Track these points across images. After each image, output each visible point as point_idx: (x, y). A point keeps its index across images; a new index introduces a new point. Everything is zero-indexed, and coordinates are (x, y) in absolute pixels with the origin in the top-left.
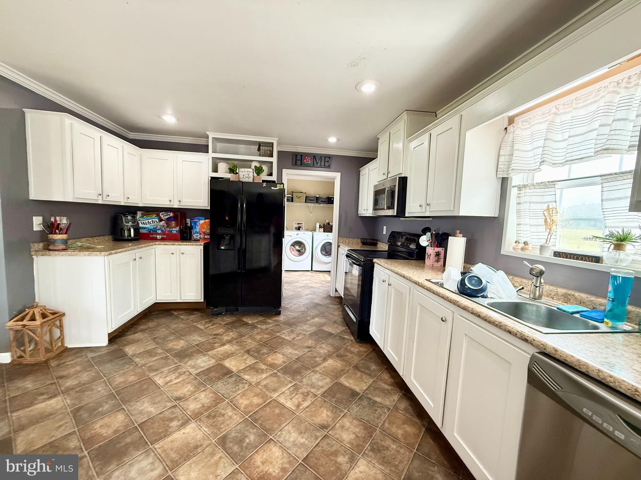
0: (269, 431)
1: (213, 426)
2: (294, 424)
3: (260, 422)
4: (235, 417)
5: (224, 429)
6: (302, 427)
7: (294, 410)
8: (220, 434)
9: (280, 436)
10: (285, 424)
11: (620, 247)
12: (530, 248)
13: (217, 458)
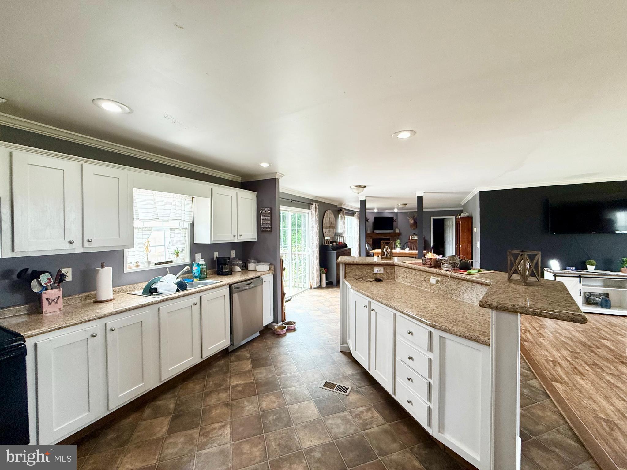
0: (258, 418)
1: (290, 438)
2: (240, 414)
3: (259, 426)
4: (272, 438)
5: (284, 432)
6: (238, 410)
7: (230, 425)
8: (288, 429)
9: (255, 411)
10: (246, 417)
11: (178, 255)
12: (140, 265)
13: (296, 415)
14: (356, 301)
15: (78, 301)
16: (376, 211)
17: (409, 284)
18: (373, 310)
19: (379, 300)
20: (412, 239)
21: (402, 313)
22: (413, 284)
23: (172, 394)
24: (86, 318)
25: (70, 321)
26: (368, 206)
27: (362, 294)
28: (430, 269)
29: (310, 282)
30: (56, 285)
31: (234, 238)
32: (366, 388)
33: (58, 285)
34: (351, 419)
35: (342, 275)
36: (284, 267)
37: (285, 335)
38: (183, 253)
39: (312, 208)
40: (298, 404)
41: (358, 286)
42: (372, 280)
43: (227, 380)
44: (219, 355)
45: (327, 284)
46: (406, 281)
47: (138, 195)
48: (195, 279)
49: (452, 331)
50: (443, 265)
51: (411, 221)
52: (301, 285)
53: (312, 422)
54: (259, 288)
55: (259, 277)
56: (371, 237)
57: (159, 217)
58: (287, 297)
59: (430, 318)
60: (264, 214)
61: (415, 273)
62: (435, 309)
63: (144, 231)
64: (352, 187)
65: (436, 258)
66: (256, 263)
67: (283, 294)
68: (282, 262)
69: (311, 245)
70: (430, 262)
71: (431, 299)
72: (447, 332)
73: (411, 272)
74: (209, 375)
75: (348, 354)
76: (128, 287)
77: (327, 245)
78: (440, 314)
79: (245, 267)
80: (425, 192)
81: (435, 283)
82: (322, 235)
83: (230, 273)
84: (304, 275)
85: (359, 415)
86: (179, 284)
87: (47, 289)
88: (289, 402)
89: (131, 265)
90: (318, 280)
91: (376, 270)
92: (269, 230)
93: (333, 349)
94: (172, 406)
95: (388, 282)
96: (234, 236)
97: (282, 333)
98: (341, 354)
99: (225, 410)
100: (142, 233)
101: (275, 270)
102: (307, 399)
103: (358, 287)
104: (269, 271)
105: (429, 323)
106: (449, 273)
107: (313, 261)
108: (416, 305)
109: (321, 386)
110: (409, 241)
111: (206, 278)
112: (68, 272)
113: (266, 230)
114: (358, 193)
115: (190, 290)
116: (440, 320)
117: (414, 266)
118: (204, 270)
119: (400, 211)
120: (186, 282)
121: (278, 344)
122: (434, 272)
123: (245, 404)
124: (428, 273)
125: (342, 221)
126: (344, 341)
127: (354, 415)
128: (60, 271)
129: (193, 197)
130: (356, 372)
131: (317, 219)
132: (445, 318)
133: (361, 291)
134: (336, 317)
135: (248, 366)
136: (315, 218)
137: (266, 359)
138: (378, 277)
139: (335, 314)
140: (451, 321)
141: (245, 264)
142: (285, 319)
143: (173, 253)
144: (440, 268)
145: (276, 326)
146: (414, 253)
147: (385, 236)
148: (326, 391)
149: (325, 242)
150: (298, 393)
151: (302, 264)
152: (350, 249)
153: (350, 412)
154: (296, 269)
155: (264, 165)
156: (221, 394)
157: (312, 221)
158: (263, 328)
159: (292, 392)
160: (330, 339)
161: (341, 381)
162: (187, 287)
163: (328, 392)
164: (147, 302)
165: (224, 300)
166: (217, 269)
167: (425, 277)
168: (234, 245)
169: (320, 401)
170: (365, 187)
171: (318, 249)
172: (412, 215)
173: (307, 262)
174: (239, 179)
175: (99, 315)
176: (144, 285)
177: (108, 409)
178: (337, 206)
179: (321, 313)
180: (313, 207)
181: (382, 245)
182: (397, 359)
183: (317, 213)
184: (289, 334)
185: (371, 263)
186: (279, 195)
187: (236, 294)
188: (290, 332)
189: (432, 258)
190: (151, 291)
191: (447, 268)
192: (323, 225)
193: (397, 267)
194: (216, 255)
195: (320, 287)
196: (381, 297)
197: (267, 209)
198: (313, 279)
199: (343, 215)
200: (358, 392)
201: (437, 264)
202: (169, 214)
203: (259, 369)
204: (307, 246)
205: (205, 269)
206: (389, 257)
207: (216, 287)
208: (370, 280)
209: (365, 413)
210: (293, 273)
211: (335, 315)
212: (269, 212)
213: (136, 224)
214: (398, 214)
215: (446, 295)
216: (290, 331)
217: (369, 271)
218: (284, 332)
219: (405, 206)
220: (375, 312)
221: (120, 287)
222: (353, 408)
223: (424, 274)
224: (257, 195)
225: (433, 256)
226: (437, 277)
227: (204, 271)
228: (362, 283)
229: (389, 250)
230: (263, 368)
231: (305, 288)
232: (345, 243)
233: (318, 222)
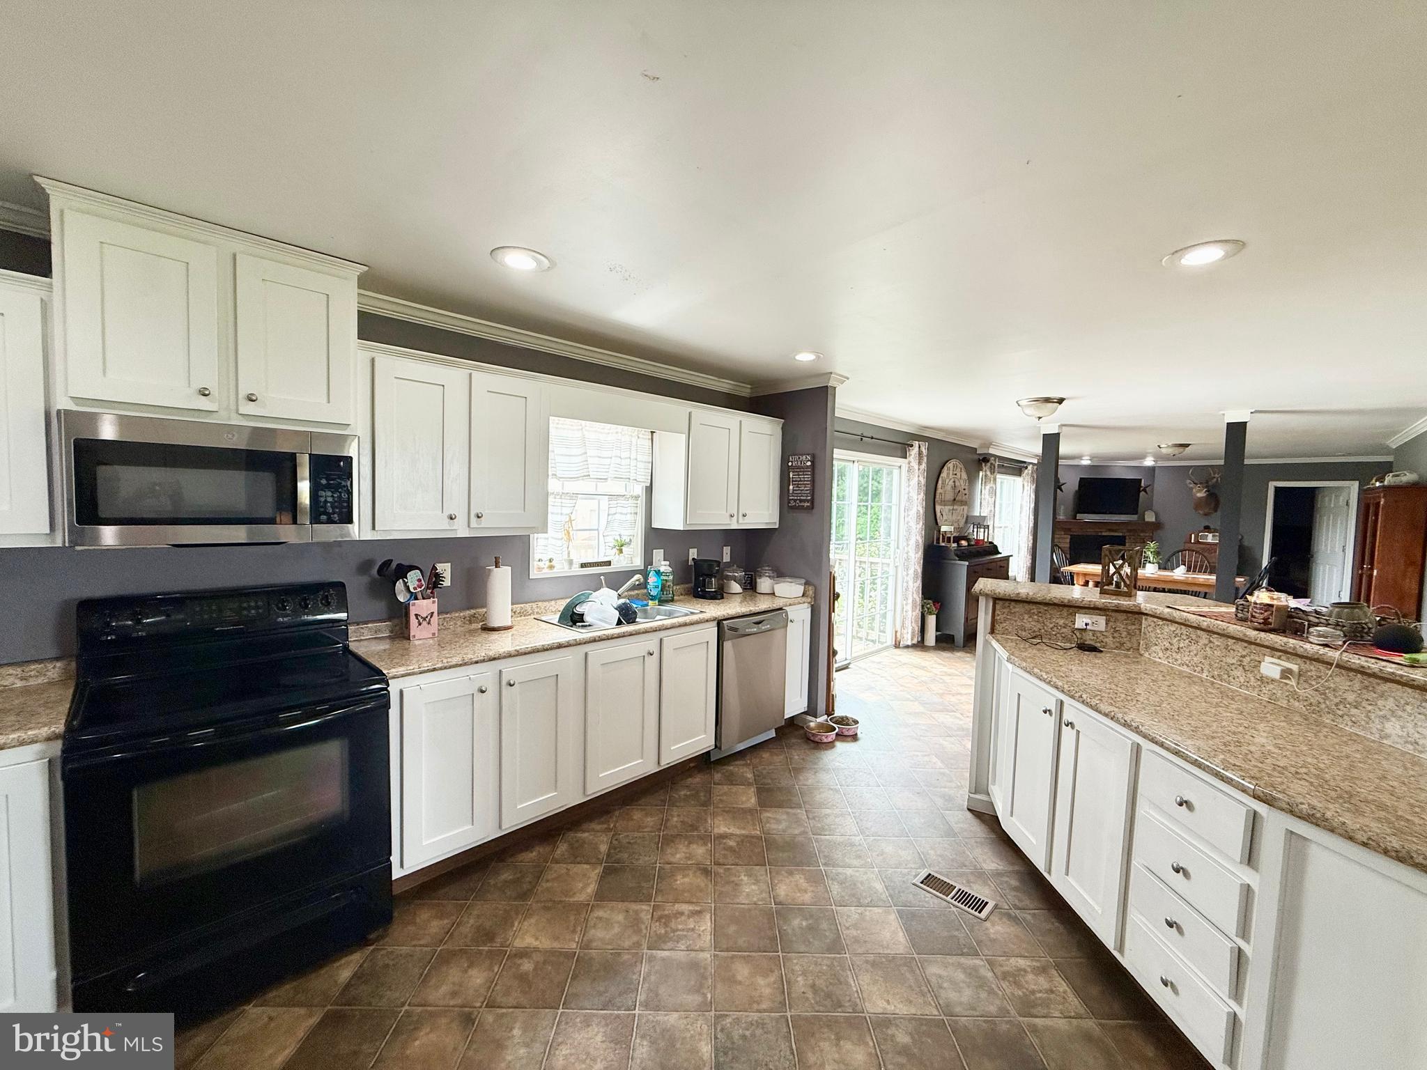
0: (769, 915)
1: (839, 980)
2: (732, 897)
3: (769, 933)
4: (797, 968)
5: (825, 962)
6: (728, 888)
7: (711, 913)
8: (834, 958)
9: (763, 899)
10: (743, 906)
11: (621, 551)
12: (556, 565)
13: (854, 933)
14: (1019, 695)
15: (459, 623)
16: (1086, 462)
17: (1185, 668)
18: (1068, 724)
19: (1089, 700)
20: (1197, 542)
21: (1162, 745)
22: (1198, 669)
23: (603, 823)
24: (470, 656)
25: (449, 660)
26: (1064, 449)
27: (1040, 678)
28: (1263, 635)
29: (896, 632)
30: (429, 591)
31: (731, 520)
32: (1033, 914)
33: (432, 593)
34: (991, 979)
35: (985, 624)
36: (837, 590)
37: (833, 747)
38: (631, 546)
39: (910, 455)
40: (860, 910)
41: (1030, 657)
42: (1068, 645)
43: (706, 820)
44: (692, 765)
45: (938, 639)
46: (1176, 660)
47: (557, 428)
48: (650, 602)
49: (1335, 825)
50: (1311, 630)
51: (1200, 491)
52: (874, 635)
53: (892, 959)
54: (778, 633)
55: (781, 609)
56: (1067, 530)
57: (590, 473)
58: (839, 660)
59: (1258, 775)
60: (798, 469)
61: (1210, 642)
62: (1274, 750)
63: (563, 501)
64: (1023, 403)
65: (1288, 607)
66: (773, 577)
67: (832, 653)
68: (833, 579)
69: (902, 543)
70: (1262, 616)
71: (1262, 719)
72: (1318, 825)
73: (1194, 637)
74: (673, 804)
75: (989, 820)
76: (534, 605)
77: (943, 544)
78: (1293, 770)
79: (751, 584)
80: (1256, 412)
81: (1277, 676)
82: (932, 520)
83: (719, 595)
84: (882, 612)
85: (1014, 976)
86: (623, 609)
87: (416, 599)
88: (837, 898)
89: (541, 564)
90: (917, 628)
91: (1081, 621)
92: (806, 504)
93: (949, 799)
94: (604, 848)
95: (1118, 655)
96: (731, 516)
97: (825, 740)
98: (969, 815)
99: (700, 881)
100: (560, 504)
101: (816, 597)
102: (880, 904)
103: (1029, 660)
104: (804, 599)
105: (1253, 787)
106: (1334, 655)
107: (907, 583)
108: (1207, 732)
109: (917, 881)
110: (1188, 546)
111: (672, 600)
112: (445, 569)
113: (802, 504)
114: (1040, 418)
115: (642, 624)
116: (1292, 786)
117: (1205, 622)
118: (668, 584)
119: (1160, 464)
120: (635, 606)
121: (815, 764)
122: (1277, 646)
123: (742, 880)
124: (1253, 646)
125: (988, 487)
126: (980, 785)
127: (998, 970)
128: (434, 568)
129: (652, 432)
130: (1011, 868)
131: (923, 481)
132: (1311, 783)
133: (1036, 670)
134: (961, 723)
135: (749, 799)
136: (916, 479)
137: (789, 791)
138: (1089, 639)
139: (958, 715)
140: (1333, 794)
141: (751, 578)
142: (833, 710)
143: (612, 545)
144: (1301, 636)
145: (813, 723)
146: (1201, 581)
147: (1110, 530)
148: (928, 895)
149: (938, 539)
150: (859, 885)
151: (878, 586)
152: (1007, 559)
153: (990, 963)
154: (863, 598)
155: (805, 357)
156: (694, 846)
157: (909, 486)
158: (783, 724)
159: (846, 878)
160: (944, 774)
161: (968, 882)
162: (636, 618)
163: (930, 900)
164: (567, 640)
165: (705, 651)
166: (693, 585)
167: (1243, 657)
168: (729, 536)
169: (913, 915)
170: (1061, 401)
171: (920, 554)
172: (1203, 474)
173: (891, 582)
174: (745, 391)
175: (491, 654)
176: (562, 604)
177: (500, 827)
178: (976, 449)
179: (921, 709)
180: (914, 452)
181: (1106, 555)
182: (1134, 862)
183: (924, 466)
184: (840, 746)
185: (1069, 601)
186: (833, 425)
187: (730, 641)
188: (843, 741)
189: (1272, 606)
190: (573, 618)
191: (1326, 637)
192: (937, 497)
193: (1150, 619)
194: (694, 553)
195: (920, 645)
196: (1097, 696)
197: (804, 457)
198: (903, 626)
199: (993, 472)
200: (1014, 919)
201: (1292, 624)
202: (607, 467)
203: (774, 809)
204: (893, 545)
205: (671, 584)
206: (1125, 589)
207: (692, 624)
208: (1062, 644)
209: (1030, 977)
210: (857, 605)
211: (958, 718)
212: (809, 463)
213: (553, 485)
214: (1157, 472)
215: (1313, 716)
216: (845, 738)
217: (1061, 622)
218: (830, 740)
219: (1181, 449)
220: (1075, 731)
221: (522, 605)
222: (1000, 954)
223: (1239, 647)
224: (783, 424)
225: (1278, 599)
226: (1288, 660)
227: (669, 586)
228: (1039, 650)
229: (1127, 570)
230: (781, 810)
231: (882, 643)
232: (991, 543)
233: (924, 488)
